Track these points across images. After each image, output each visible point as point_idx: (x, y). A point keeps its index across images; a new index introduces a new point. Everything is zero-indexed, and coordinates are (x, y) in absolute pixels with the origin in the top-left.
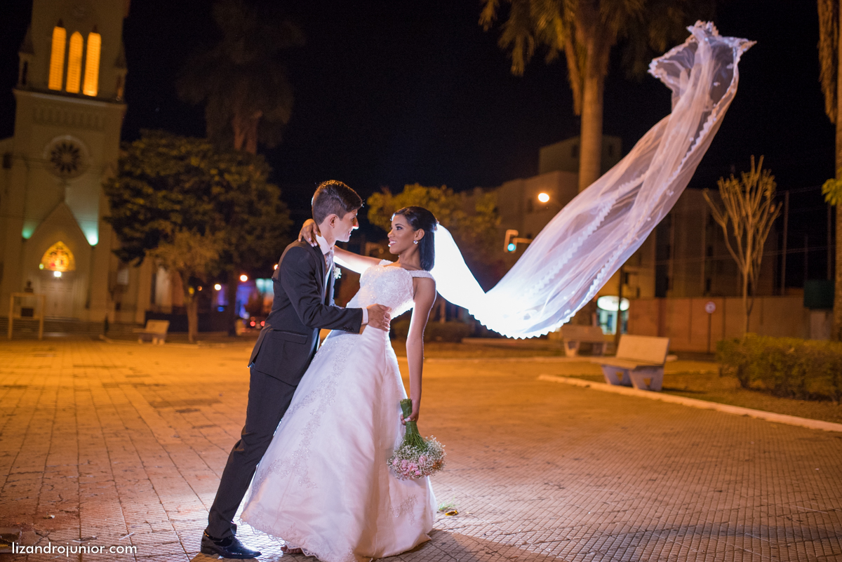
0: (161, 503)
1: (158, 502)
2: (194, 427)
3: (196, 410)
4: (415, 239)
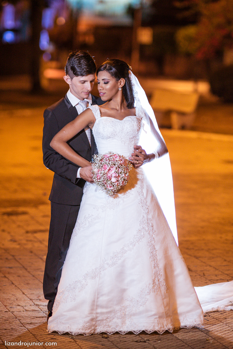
0: (24, 293)
1: (21, 293)
2: (27, 232)
3: (24, 213)
4: (119, 87)
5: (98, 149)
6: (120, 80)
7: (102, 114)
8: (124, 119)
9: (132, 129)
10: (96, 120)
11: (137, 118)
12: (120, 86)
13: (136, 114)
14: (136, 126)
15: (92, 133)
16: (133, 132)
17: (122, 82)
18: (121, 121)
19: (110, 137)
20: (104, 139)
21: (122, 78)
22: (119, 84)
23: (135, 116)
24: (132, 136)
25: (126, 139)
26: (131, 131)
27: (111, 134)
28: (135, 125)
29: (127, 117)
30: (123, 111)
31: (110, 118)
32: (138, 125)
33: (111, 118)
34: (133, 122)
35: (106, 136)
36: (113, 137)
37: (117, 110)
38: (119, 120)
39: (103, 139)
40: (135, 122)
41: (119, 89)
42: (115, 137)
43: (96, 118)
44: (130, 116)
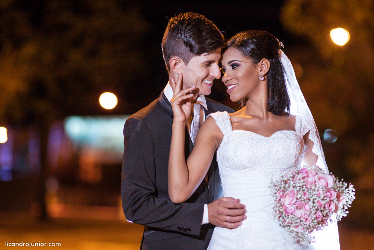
4: (260, 75)
5: (223, 187)
6: (261, 61)
7: (235, 126)
8: (274, 135)
9: (286, 153)
10: (223, 136)
11: (296, 135)
12: (262, 72)
13: (295, 128)
14: (294, 148)
15: (216, 159)
16: (288, 159)
17: (265, 65)
18: (267, 138)
19: (245, 167)
20: (235, 169)
21: (264, 59)
22: (260, 69)
23: (293, 132)
24: (285, 167)
25: (275, 170)
26: (285, 157)
27: (248, 162)
28: (292, 148)
29: (278, 132)
30: (270, 120)
31: (248, 132)
32: (297, 147)
33: (250, 132)
34: (288, 140)
35: (240, 164)
36: (252, 166)
37: (260, 118)
38: (264, 136)
39: (233, 170)
40: (293, 142)
41: (260, 78)
42: (255, 167)
43: (224, 134)
44: (284, 130)
